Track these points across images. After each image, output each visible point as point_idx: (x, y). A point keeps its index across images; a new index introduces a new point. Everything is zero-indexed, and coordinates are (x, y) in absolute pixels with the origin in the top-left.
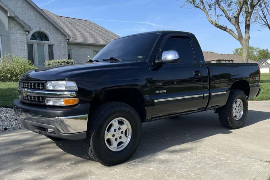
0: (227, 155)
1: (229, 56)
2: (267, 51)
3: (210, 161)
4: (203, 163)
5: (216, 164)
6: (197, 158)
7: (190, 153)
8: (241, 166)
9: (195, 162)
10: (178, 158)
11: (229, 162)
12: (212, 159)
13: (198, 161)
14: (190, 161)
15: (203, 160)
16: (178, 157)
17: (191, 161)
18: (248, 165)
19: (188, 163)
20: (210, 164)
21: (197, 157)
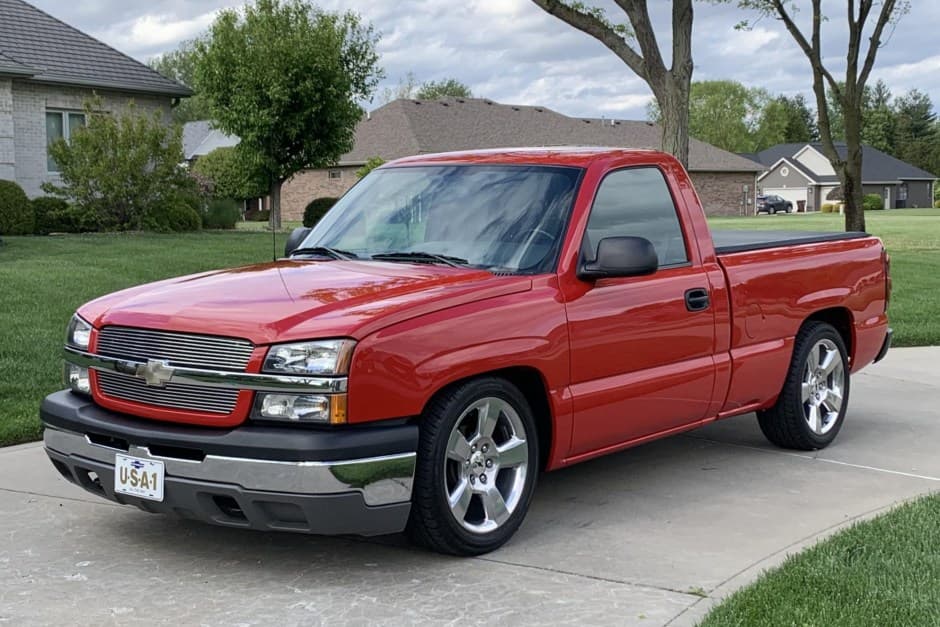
0: (557, 581)
1: (620, 127)
2: (801, 105)
3: (493, 606)
4: (466, 614)
5: (514, 614)
6: (445, 598)
7: (417, 581)
8: (601, 615)
9: (437, 612)
10: (372, 603)
11: (560, 602)
12: (500, 597)
13: (450, 607)
14: (418, 611)
15: (468, 604)
16: (374, 600)
17: (421, 610)
18: (624, 607)
19: (411, 617)
20: (491, 613)
21: (447, 594)
